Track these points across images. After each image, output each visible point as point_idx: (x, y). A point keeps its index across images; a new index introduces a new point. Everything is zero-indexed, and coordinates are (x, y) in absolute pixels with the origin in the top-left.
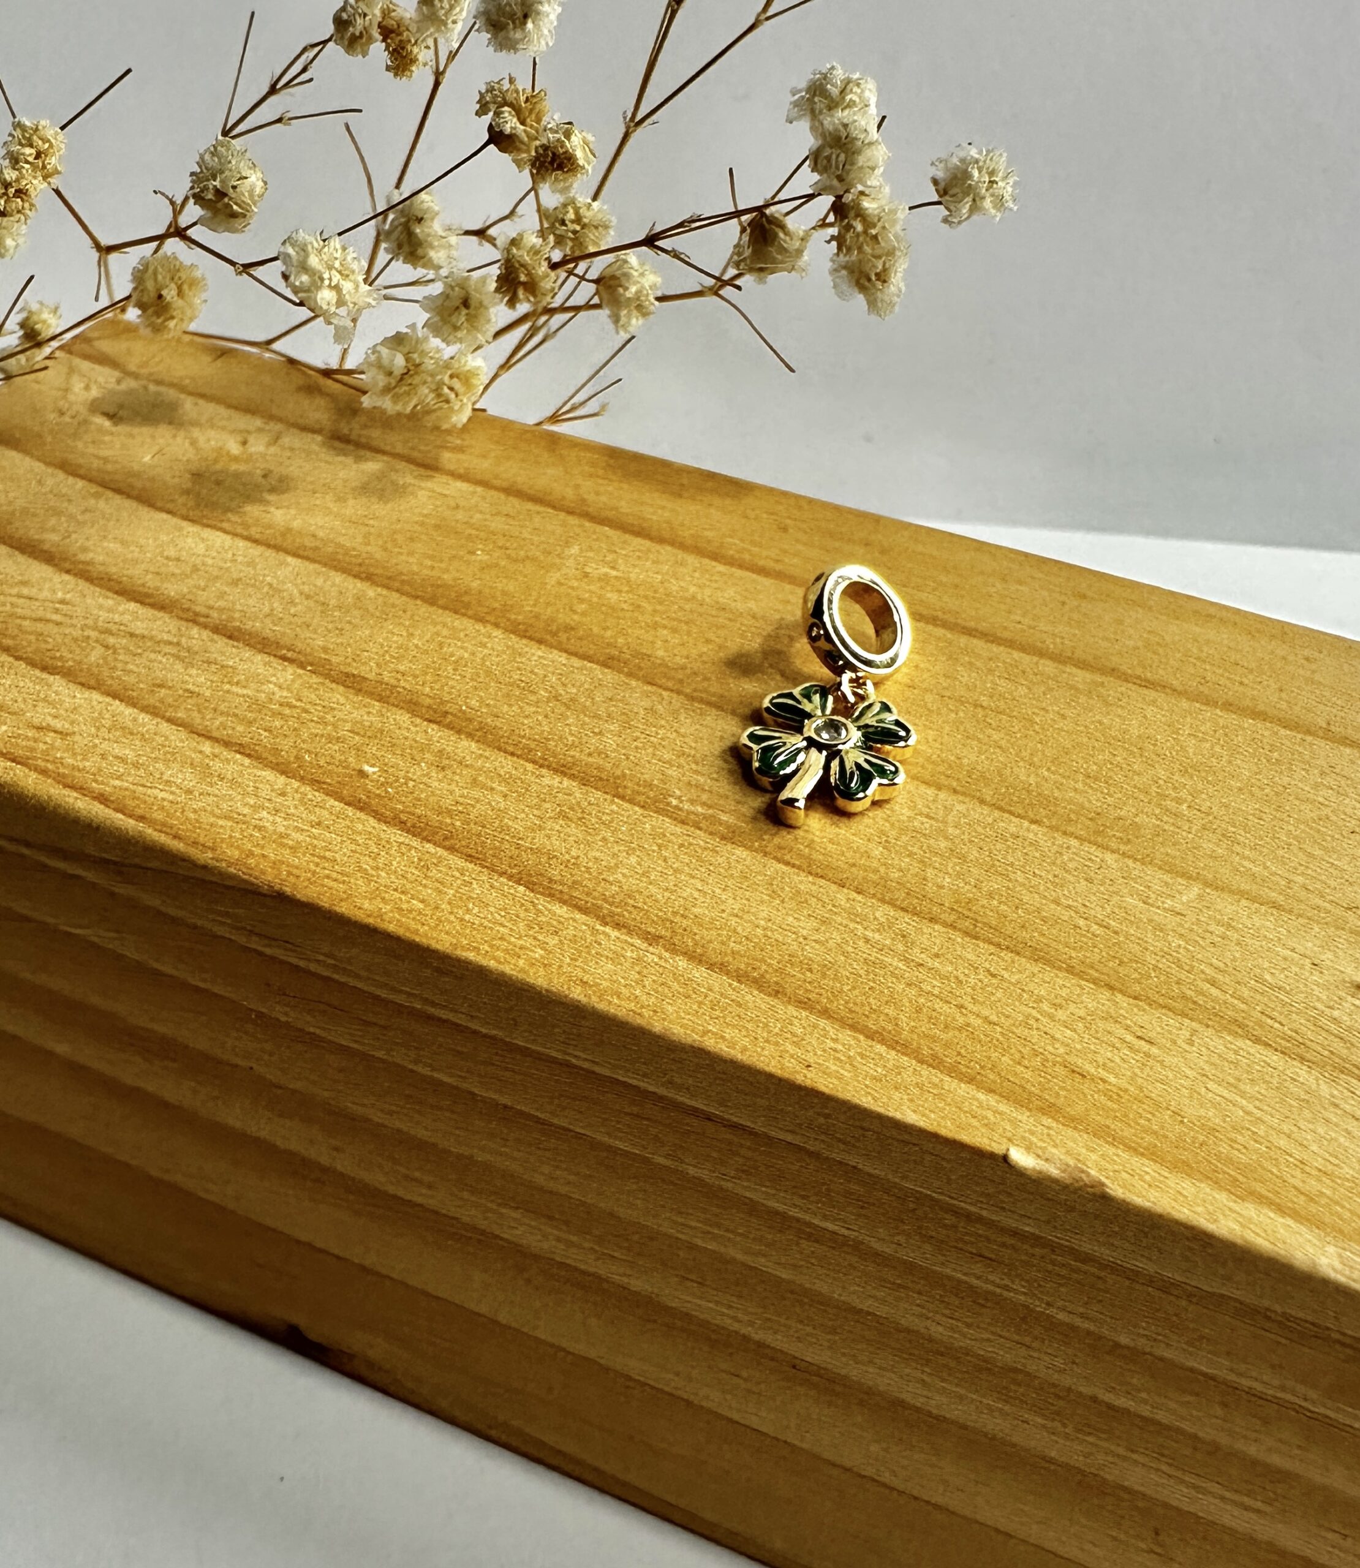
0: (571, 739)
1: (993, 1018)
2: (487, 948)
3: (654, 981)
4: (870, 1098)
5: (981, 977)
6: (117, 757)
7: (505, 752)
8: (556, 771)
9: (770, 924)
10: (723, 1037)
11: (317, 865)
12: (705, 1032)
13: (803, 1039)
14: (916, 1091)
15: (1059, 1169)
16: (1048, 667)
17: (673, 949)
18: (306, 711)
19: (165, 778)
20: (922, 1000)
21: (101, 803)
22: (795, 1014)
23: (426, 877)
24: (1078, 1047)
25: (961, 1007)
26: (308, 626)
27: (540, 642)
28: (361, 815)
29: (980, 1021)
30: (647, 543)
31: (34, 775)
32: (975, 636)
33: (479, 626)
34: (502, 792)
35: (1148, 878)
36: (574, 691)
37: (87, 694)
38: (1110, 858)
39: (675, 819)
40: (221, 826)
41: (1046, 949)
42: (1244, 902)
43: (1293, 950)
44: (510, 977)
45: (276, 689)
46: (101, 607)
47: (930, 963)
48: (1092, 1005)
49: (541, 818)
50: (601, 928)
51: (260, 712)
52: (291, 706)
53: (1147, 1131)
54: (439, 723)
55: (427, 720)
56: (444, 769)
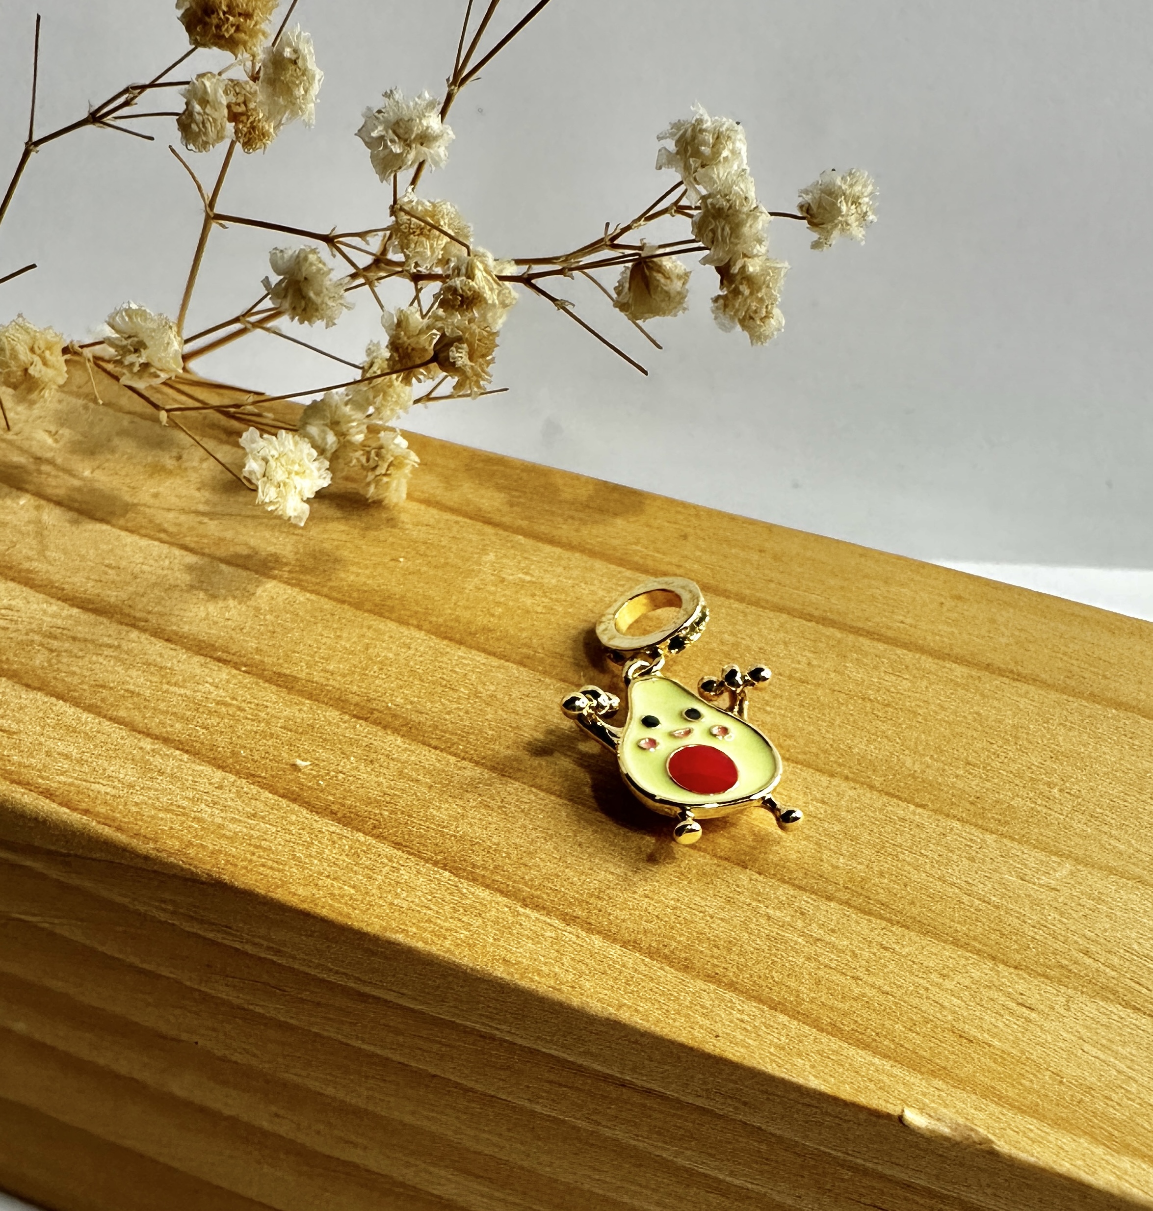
0: (490, 732)
1: (886, 988)
2: (414, 930)
3: (573, 959)
4: (774, 1065)
5: (875, 950)
6: (61, 754)
7: (429, 745)
8: (477, 763)
9: (679, 904)
10: (636, 1010)
11: (253, 854)
12: (621, 1006)
13: (712, 1011)
14: (818, 1058)
15: (950, 1127)
16: (928, 662)
17: (590, 928)
18: (240, 709)
19: (108, 772)
21: (47, 798)
22: (703, 987)
23: (357, 864)
24: (965, 1014)
25: (856, 978)
26: (241, 629)
27: (461, 643)
28: (296, 807)
29: (874, 991)
30: (558, 550)
32: (861, 635)
33: (404, 629)
34: (426, 783)
35: (1025, 856)
36: (492, 688)
37: (32, 695)
38: (990, 838)
40: (162, 819)
41: (933, 923)
42: (1112, 877)
44: (437, 957)
45: (212, 689)
46: (45, 612)
47: (827, 938)
48: (976, 974)
49: (464, 808)
50: (521, 910)
51: (197, 710)
52: (226, 704)
53: (1029, 1091)
54: (366, 719)
55: (355, 716)
56: (371, 762)
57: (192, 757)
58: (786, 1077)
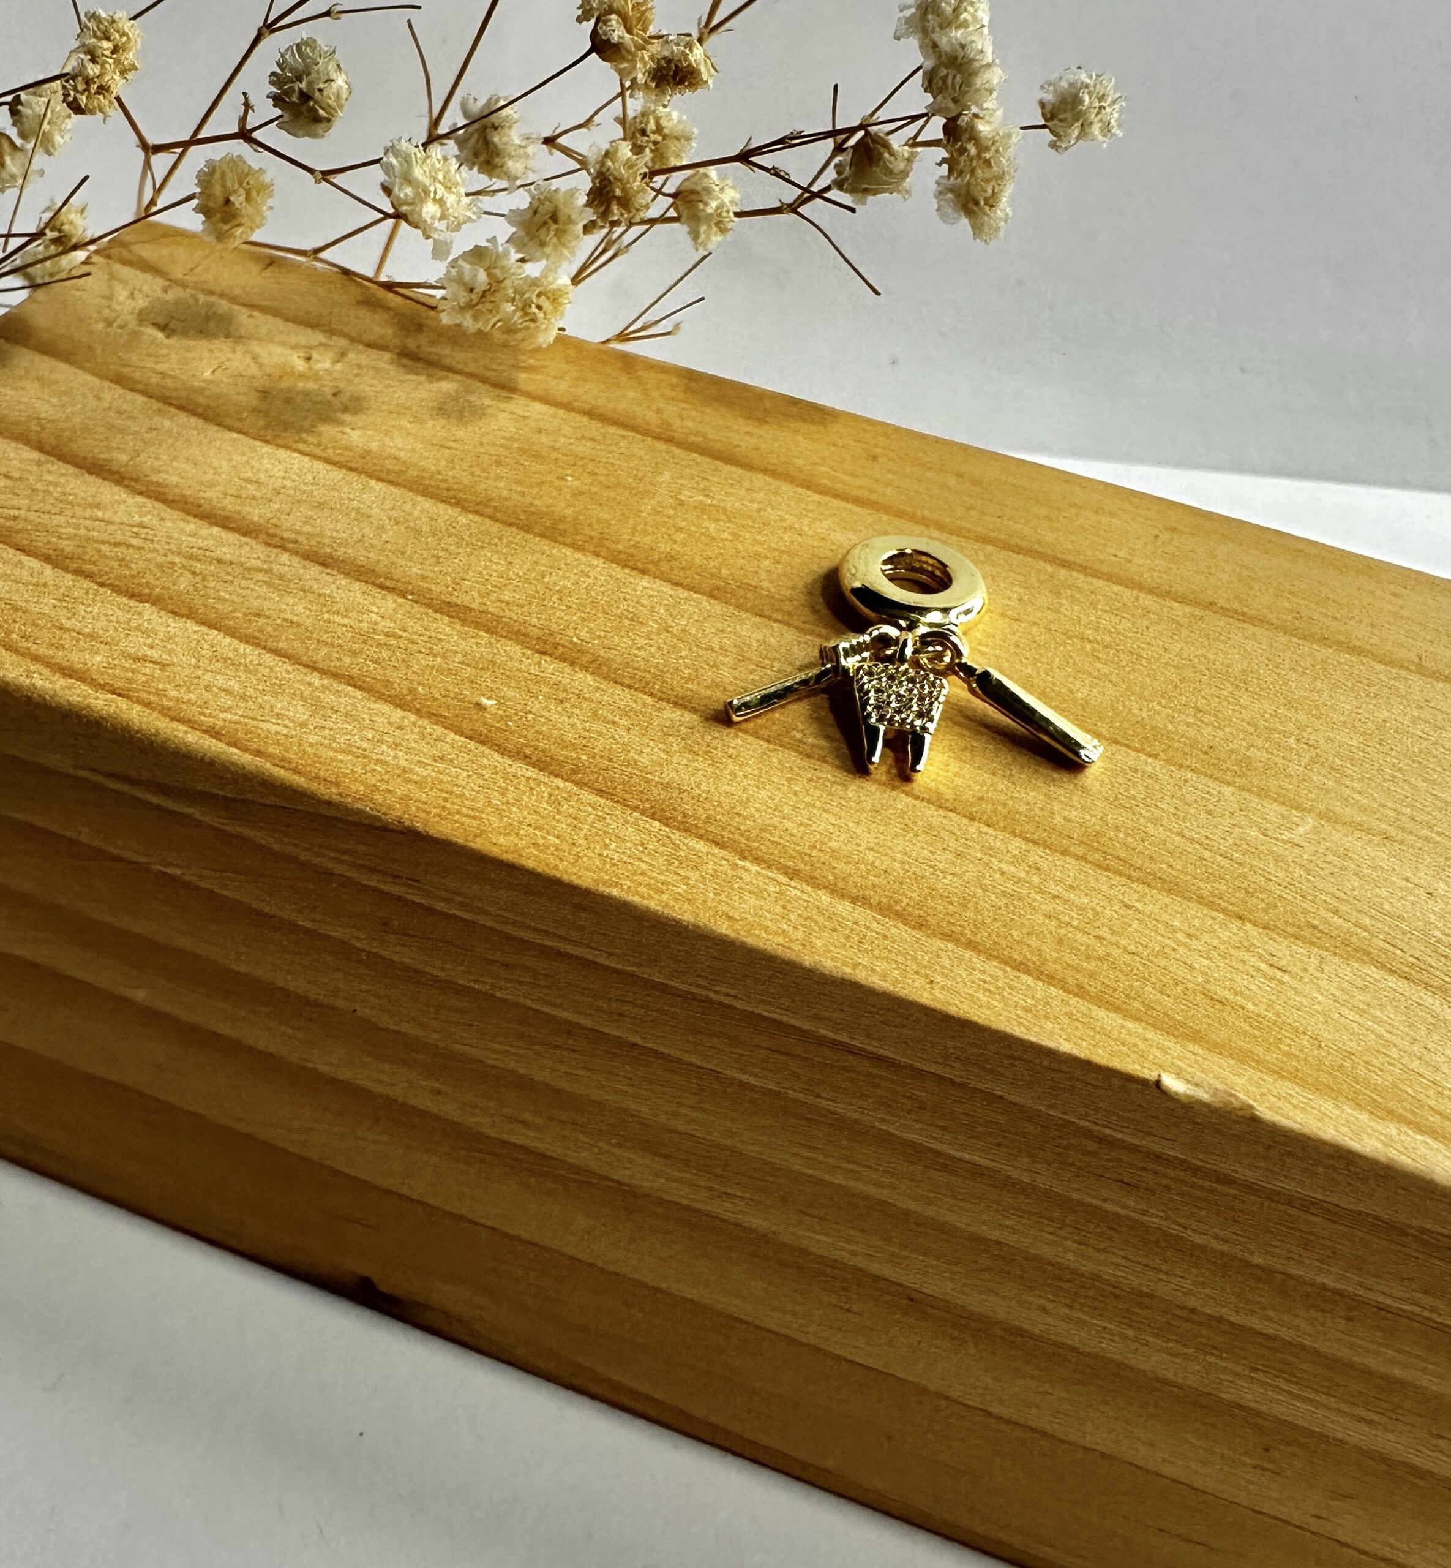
0: (687, 671)
1: (1132, 948)
2: (628, 883)
3: (799, 915)
5: (1116, 908)
6: (221, 689)
7: (622, 684)
8: (675, 704)
9: (907, 858)
10: (873, 970)
11: (445, 800)
12: (856, 966)
13: (952, 971)
14: (1066, 1020)
16: (1147, 600)
17: (814, 883)
18: (414, 642)
19: (276, 710)
20: (1063, 931)
21: (212, 736)
22: (942, 946)
23: (559, 812)
24: (1216, 975)
25: (1099, 937)
26: (402, 553)
27: (644, 572)
28: (484, 749)
29: (1119, 951)
31: (138, 708)
32: (1073, 569)
33: (580, 556)
34: (624, 725)
35: (1265, 810)
37: (181, 623)
38: (1227, 790)
39: (801, 753)
40: (342, 761)
41: (1175, 880)
42: (1357, 834)
43: (1407, 880)
44: (655, 913)
45: (378, 619)
46: (182, 531)
47: (1066, 895)
48: (1225, 935)
49: (667, 753)
50: (741, 863)
51: (365, 642)
52: (394, 635)
53: (1288, 1055)
54: (550, 655)
55: (538, 651)
56: (562, 702)
57: (366, 694)
58: (1037, 1041)
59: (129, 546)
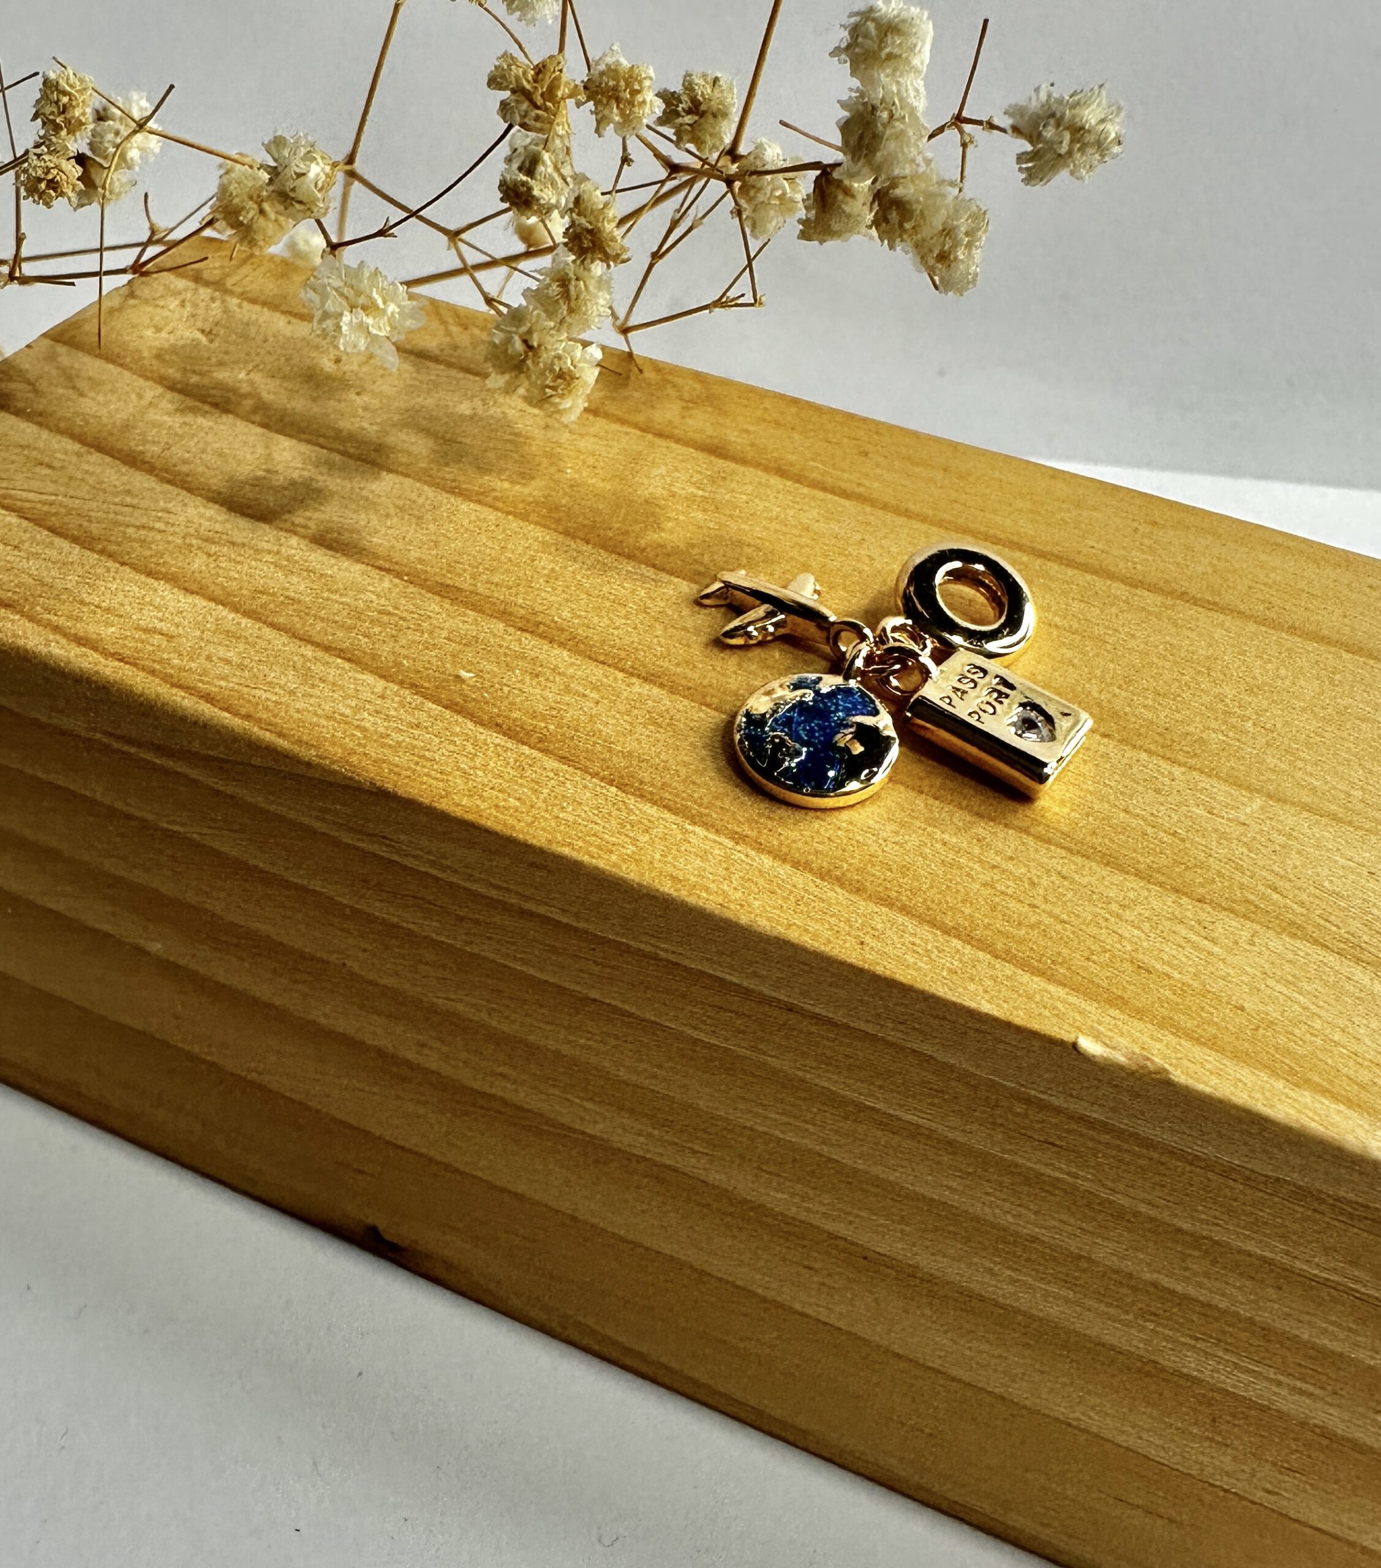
0: (659, 649)
1: (1064, 917)
2: (580, 843)
3: (741, 877)
4: (946, 989)
5: (1053, 879)
6: (220, 659)
7: (596, 661)
8: (646, 679)
9: (851, 827)
10: (806, 930)
13: (883, 934)
14: (990, 983)
15: (1124, 1056)
16: (1120, 590)
17: (759, 848)
18: (403, 619)
19: (269, 679)
20: (997, 900)
21: (207, 702)
22: (876, 910)
23: (522, 777)
24: (1145, 944)
25: (1033, 906)
26: (403, 538)
27: (630, 557)
28: (460, 718)
29: (1051, 920)
31: (142, 674)
33: (571, 542)
34: (594, 699)
35: (1215, 790)
36: (662, 604)
37: (190, 599)
38: (1177, 771)
40: (324, 727)
41: (1115, 854)
42: (1305, 814)
43: (1351, 859)
44: (603, 872)
45: (374, 597)
46: (203, 516)
47: (1005, 865)
48: (1160, 906)
49: (631, 724)
50: (690, 828)
51: (359, 618)
52: (389, 614)
53: (1211, 1023)
54: (532, 632)
55: (520, 629)
56: (537, 676)
57: (353, 666)
58: (958, 1001)
59: (152, 529)
